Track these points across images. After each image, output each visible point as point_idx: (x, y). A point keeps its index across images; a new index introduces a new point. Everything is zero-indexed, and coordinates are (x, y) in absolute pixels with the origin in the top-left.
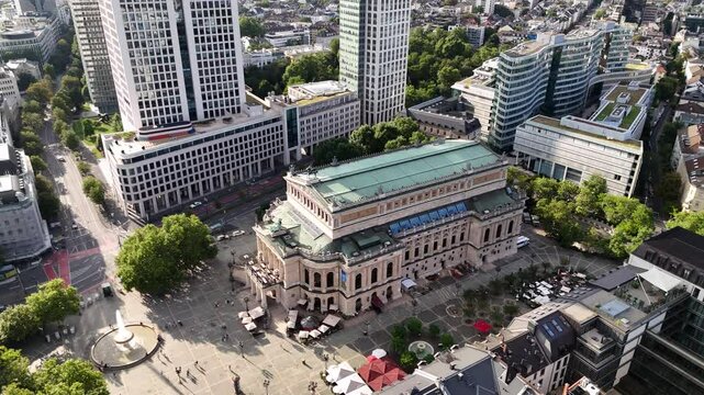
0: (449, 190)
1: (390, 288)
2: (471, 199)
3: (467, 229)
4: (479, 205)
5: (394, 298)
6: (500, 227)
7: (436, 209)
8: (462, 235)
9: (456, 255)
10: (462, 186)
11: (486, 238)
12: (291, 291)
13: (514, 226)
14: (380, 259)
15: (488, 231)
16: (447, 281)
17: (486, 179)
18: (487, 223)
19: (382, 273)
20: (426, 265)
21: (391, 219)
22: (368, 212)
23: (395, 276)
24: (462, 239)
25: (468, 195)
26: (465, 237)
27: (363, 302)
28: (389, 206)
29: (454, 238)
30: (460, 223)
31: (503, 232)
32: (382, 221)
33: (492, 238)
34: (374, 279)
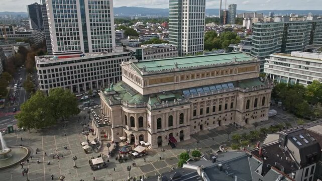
0: (222, 73)
1: (182, 132)
2: (237, 82)
3: (235, 100)
4: (242, 85)
5: (185, 139)
6: (256, 100)
7: (214, 85)
8: (232, 104)
9: (228, 117)
10: (231, 72)
11: (248, 107)
12: (116, 130)
13: (266, 100)
14: (174, 109)
15: (248, 101)
16: (222, 132)
17: (246, 69)
18: (247, 95)
19: (176, 120)
20: (208, 121)
21: (184, 87)
22: (168, 80)
23: (185, 123)
24: (232, 107)
25: (235, 79)
26: (234, 105)
27: (163, 139)
28: (182, 78)
29: (226, 105)
30: (230, 95)
31: (258, 104)
32: (177, 88)
33: (251, 108)
34: (171, 124)
